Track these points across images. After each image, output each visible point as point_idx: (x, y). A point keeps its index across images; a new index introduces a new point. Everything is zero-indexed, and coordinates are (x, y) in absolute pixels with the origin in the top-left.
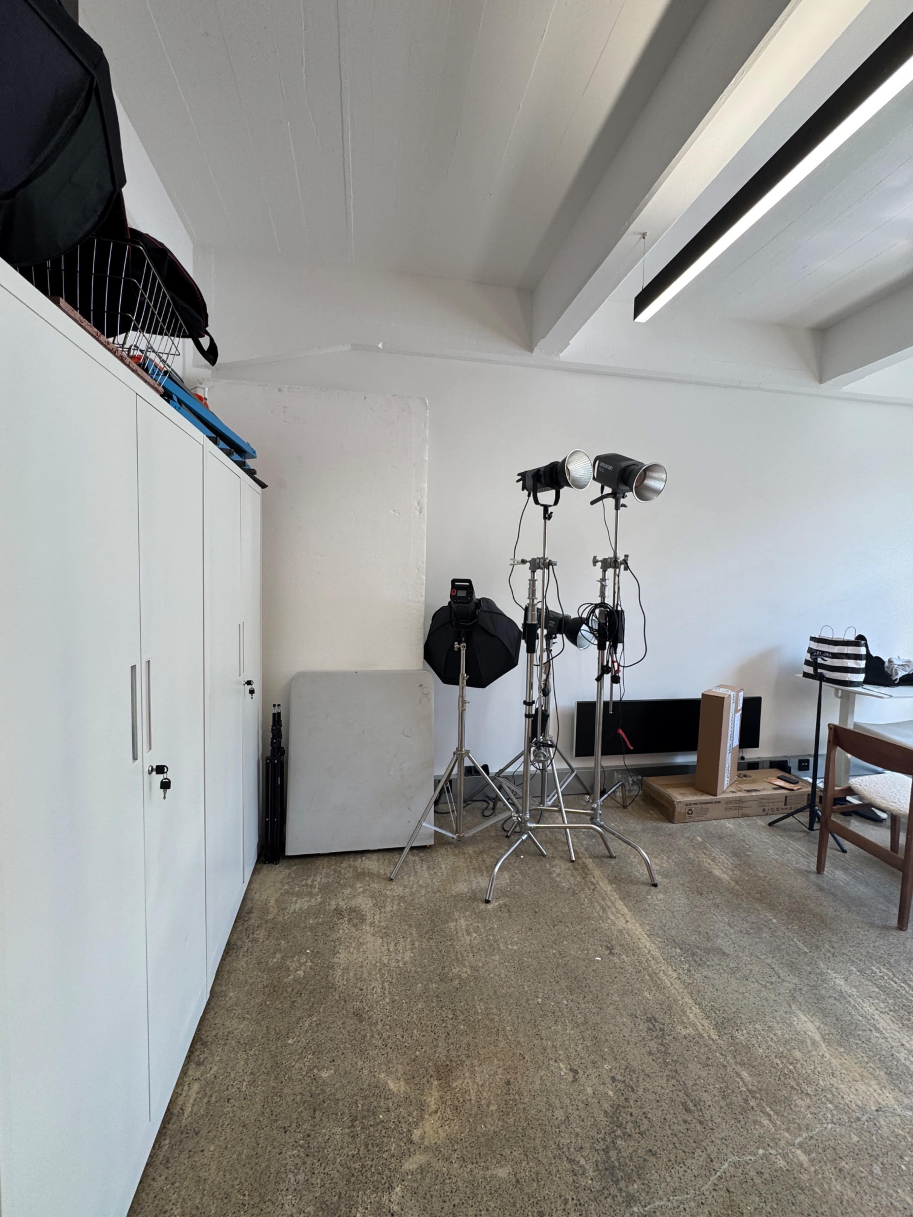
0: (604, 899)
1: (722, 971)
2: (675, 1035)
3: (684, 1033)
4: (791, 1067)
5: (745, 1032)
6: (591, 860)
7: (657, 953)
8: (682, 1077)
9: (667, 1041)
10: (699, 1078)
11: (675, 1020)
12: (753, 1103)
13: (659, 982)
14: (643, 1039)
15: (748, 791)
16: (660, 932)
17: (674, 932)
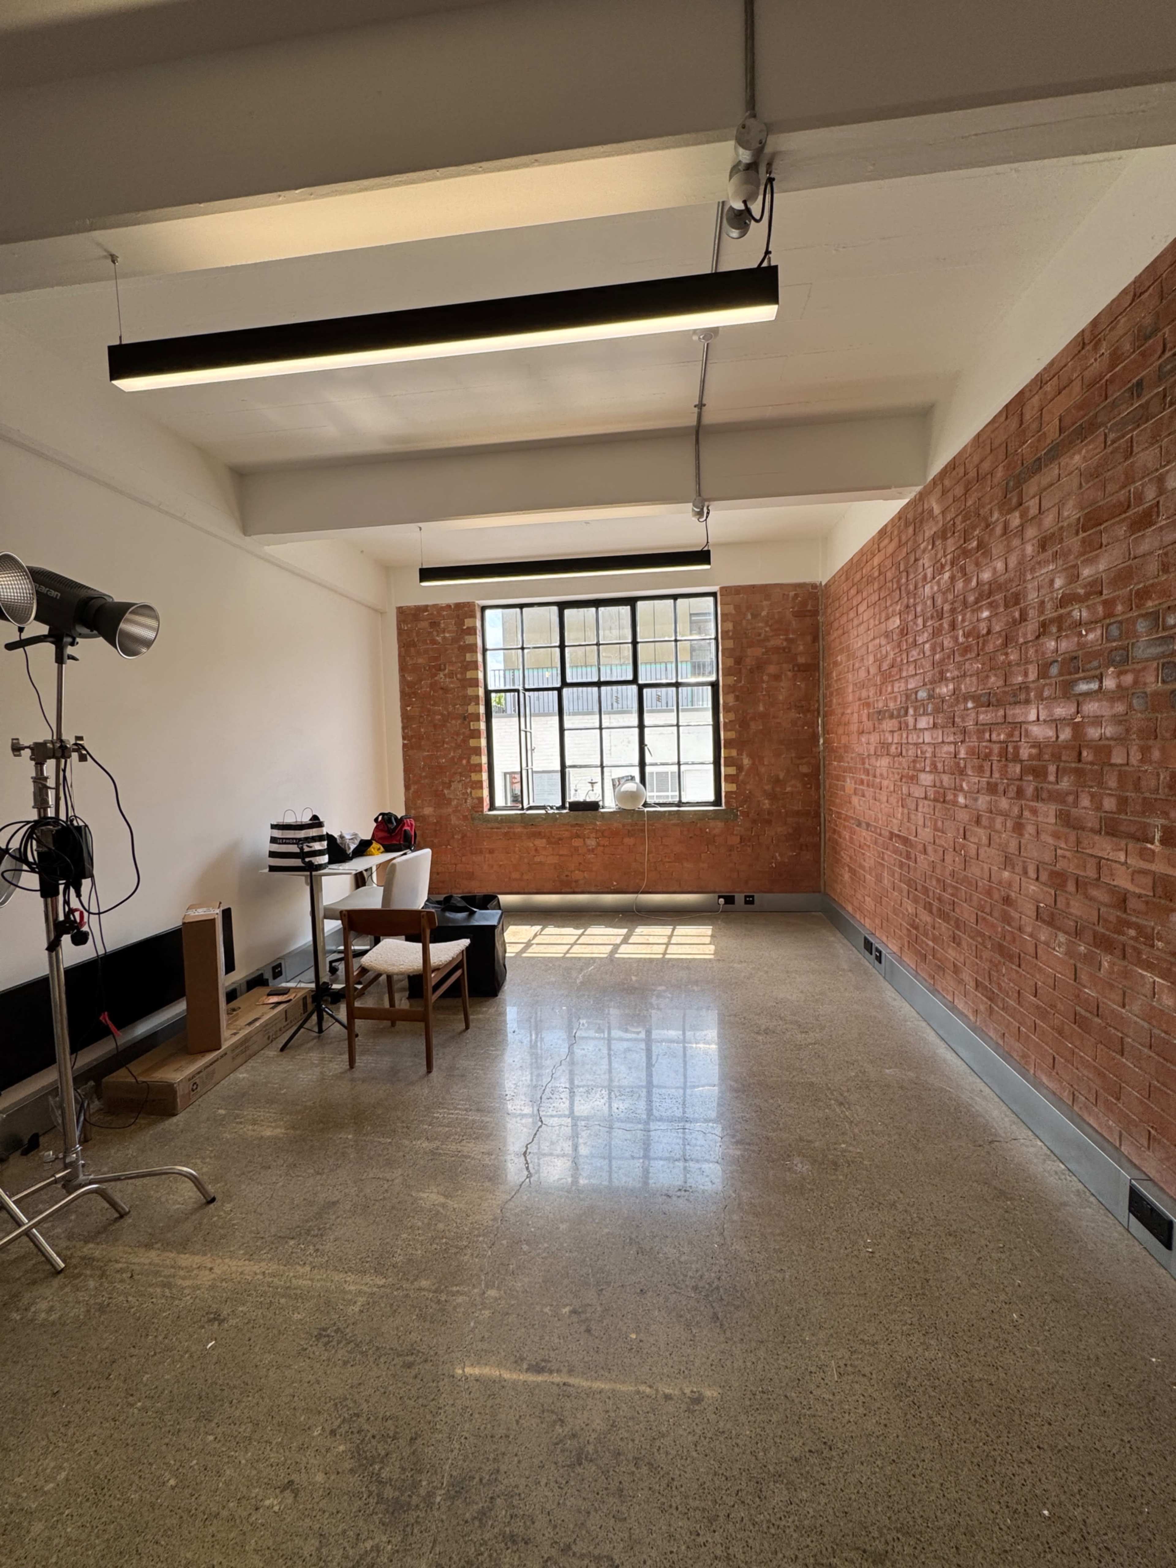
0: (157, 1273)
1: (344, 1221)
2: (353, 1320)
3: (357, 1310)
4: (444, 1240)
5: (399, 1251)
6: (91, 1245)
7: (273, 1267)
8: (385, 1348)
9: (350, 1335)
10: (397, 1328)
11: (341, 1307)
12: (443, 1297)
13: (299, 1292)
14: (329, 1360)
15: (250, 1024)
16: (258, 1244)
17: (273, 1230)
